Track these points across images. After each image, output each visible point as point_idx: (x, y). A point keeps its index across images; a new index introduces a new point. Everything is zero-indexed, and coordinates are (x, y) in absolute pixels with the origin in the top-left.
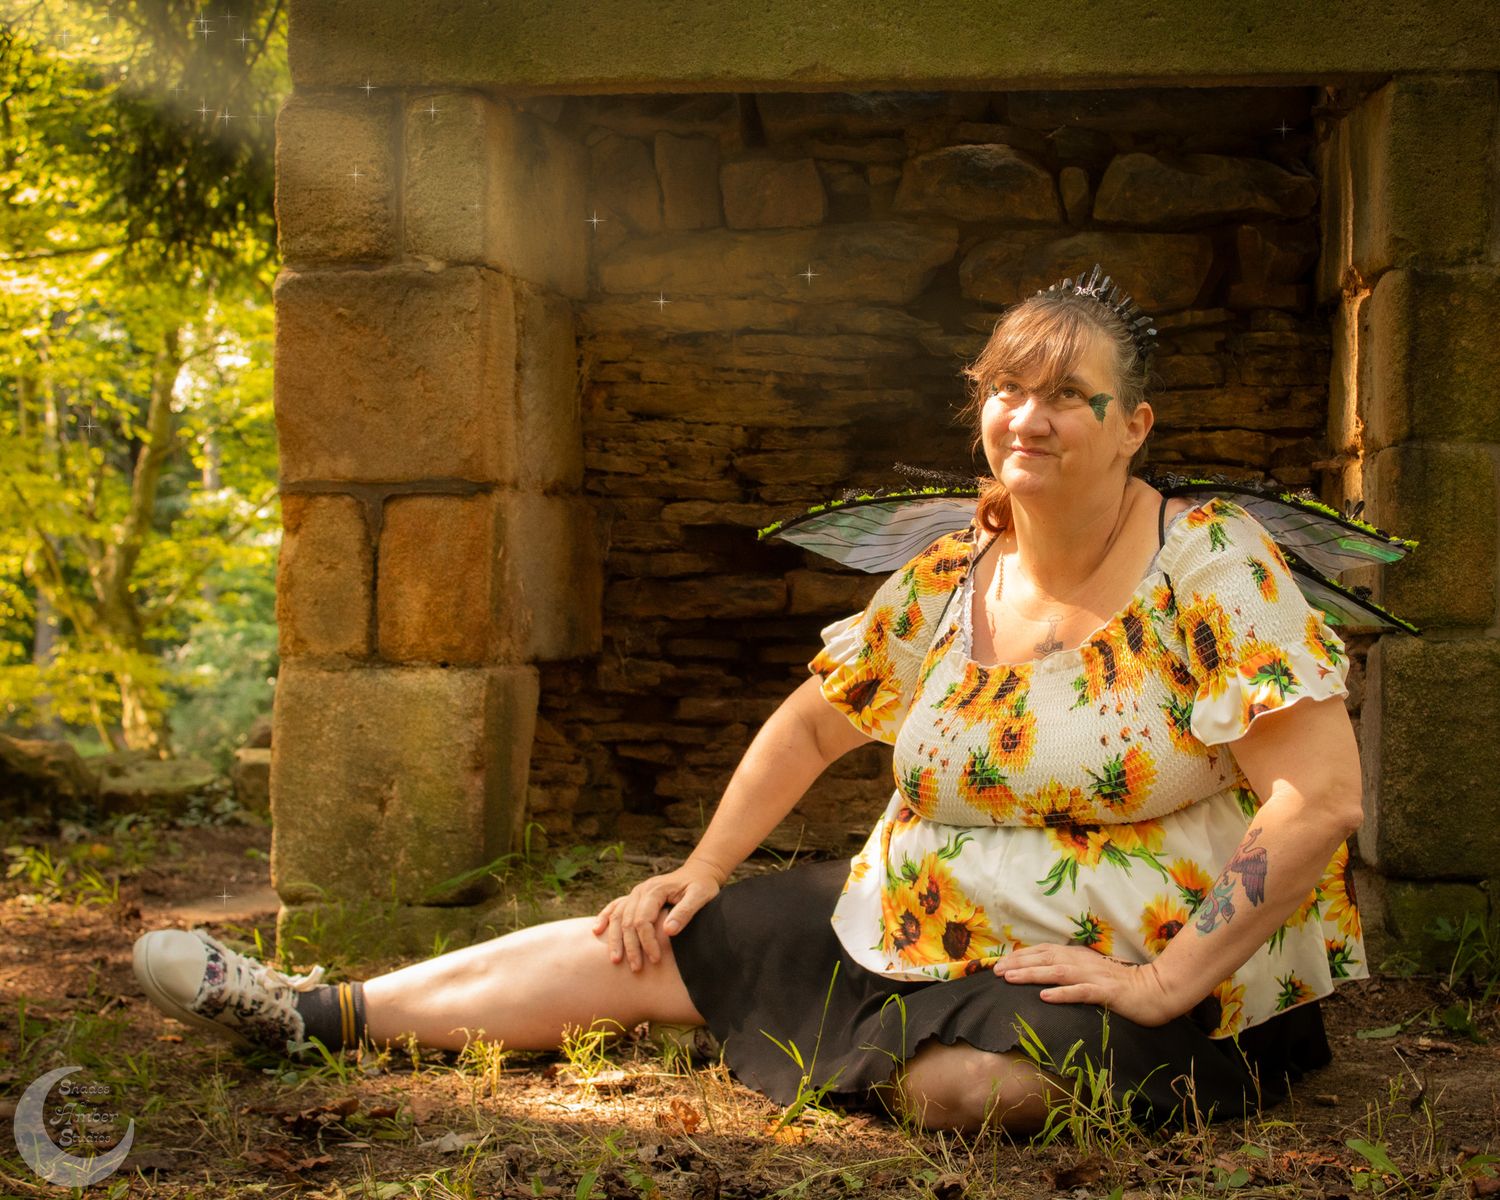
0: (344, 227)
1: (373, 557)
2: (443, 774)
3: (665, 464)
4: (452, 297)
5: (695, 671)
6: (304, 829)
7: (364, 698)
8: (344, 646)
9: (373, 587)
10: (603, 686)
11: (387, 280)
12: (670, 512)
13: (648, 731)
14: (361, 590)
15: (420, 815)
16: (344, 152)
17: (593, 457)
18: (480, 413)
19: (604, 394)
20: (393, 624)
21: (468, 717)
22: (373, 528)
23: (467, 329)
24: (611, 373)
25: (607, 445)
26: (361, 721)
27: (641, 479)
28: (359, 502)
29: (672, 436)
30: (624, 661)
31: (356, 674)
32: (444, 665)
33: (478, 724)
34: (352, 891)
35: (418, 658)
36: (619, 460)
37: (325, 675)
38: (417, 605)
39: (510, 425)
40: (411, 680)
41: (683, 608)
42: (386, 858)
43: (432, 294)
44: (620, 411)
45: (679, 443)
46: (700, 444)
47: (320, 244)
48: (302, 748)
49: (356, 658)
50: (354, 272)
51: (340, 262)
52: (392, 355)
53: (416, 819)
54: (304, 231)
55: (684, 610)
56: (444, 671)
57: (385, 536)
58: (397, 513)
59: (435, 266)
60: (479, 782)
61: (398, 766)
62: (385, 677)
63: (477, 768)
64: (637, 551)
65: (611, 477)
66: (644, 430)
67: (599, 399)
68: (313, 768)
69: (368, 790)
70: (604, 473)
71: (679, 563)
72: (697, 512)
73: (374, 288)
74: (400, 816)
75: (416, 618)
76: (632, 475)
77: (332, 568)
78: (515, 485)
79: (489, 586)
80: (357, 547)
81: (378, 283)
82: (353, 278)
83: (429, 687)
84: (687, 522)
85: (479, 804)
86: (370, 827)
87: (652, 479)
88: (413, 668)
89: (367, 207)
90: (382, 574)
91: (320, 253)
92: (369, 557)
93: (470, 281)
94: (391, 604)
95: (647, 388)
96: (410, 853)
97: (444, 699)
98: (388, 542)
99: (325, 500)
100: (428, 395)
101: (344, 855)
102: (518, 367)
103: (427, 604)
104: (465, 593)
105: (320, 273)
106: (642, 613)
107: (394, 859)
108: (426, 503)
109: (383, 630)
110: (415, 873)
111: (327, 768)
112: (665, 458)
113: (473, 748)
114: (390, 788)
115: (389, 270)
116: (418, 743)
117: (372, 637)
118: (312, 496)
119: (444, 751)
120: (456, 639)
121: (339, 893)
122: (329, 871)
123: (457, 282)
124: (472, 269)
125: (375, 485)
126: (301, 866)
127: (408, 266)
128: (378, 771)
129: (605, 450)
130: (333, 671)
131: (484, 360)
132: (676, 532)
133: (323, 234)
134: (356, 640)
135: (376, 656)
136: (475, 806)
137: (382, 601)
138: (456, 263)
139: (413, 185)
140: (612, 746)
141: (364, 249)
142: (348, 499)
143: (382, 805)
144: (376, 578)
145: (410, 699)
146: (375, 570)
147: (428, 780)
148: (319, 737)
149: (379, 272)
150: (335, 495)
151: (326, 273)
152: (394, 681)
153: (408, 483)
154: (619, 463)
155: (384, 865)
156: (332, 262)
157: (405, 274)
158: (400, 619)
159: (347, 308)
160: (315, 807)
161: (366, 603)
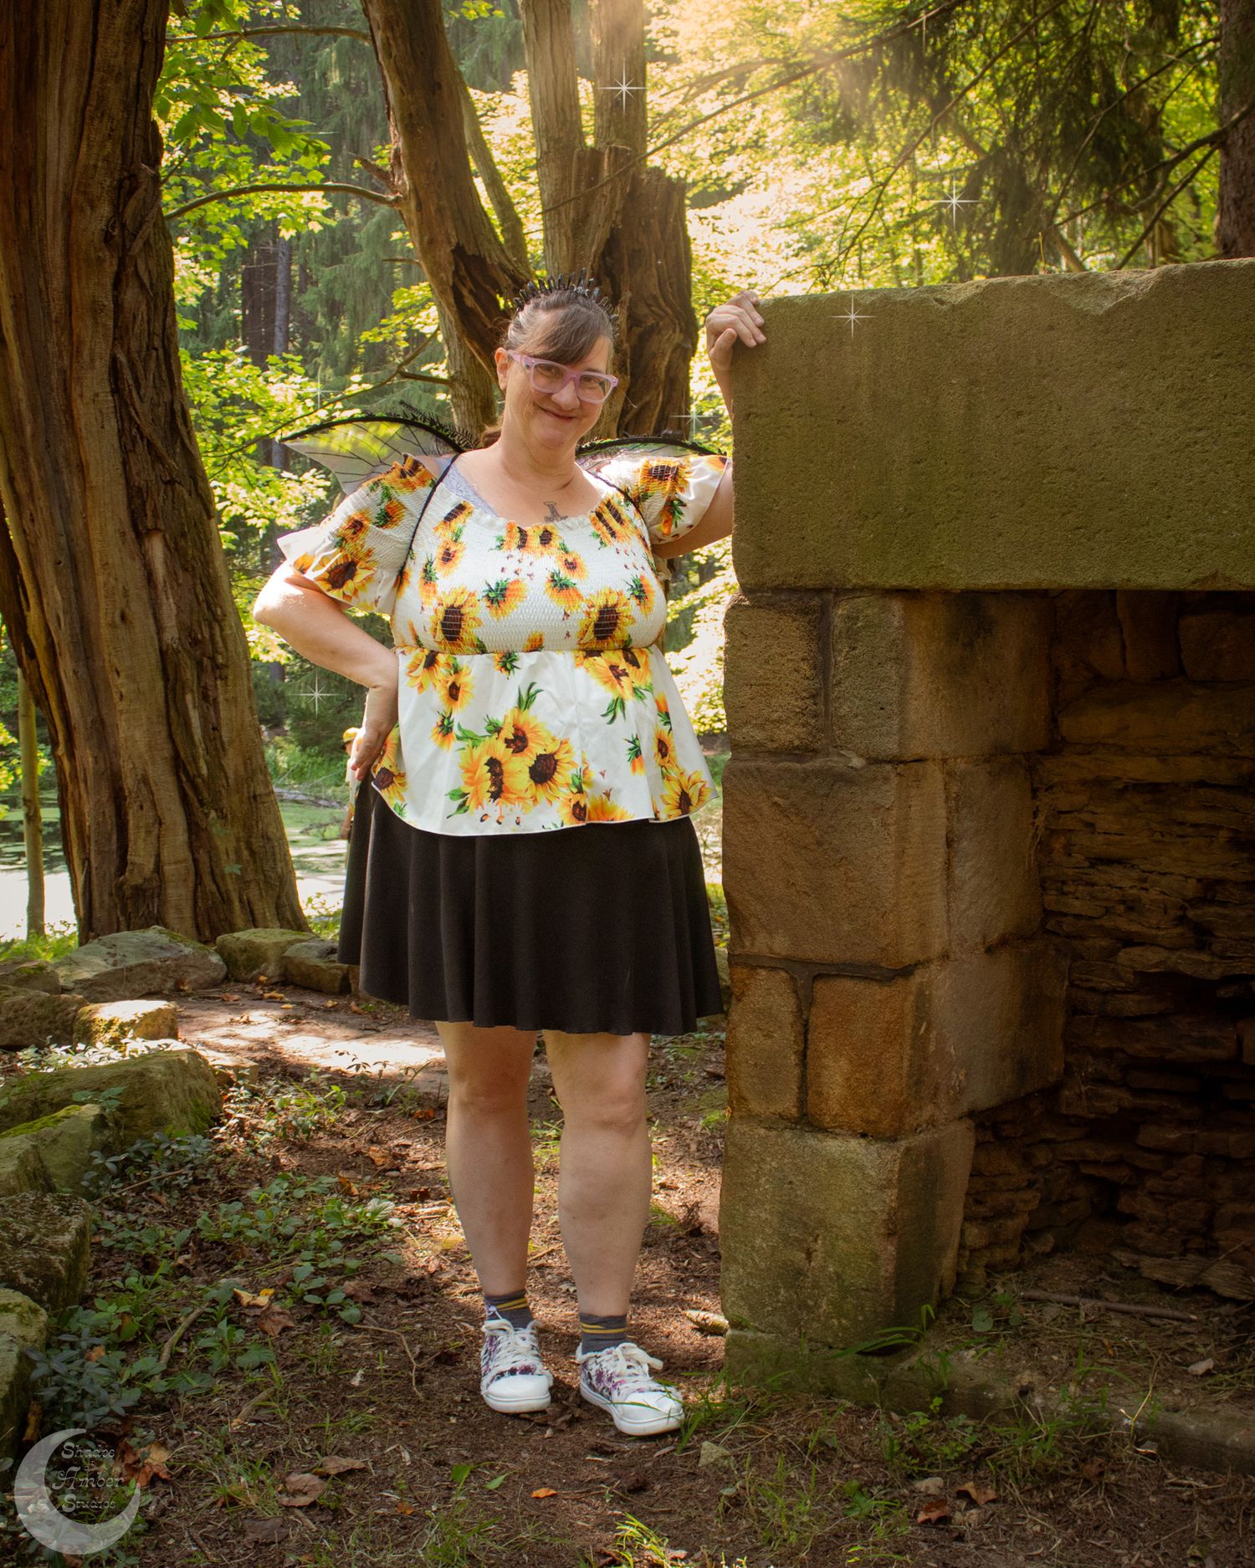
0: (779, 721)
1: (805, 1030)
2: (859, 1236)
3: (1122, 907)
4: (872, 793)
5: (1152, 1102)
6: (744, 1265)
7: (794, 1157)
8: (779, 1108)
9: (803, 1055)
10: (1064, 1110)
11: (817, 773)
12: (1124, 956)
13: (1109, 1153)
14: (793, 1059)
15: (840, 1270)
16: (779, 650)
17: (1051, 899)
18: (896, 905)
19: (1062, 840)
20: (820, 1094)
21: (882, 1188)
22: (805, 1004)
23: (885, 825)
24: (1067, 822)
25: (1066, 889)
26: (792, 1178)
27: (1098, 922)
28: (792, 978)
29: (1126, 884)
30: (1083, 1089)
31: (788, 1134)
32: (864, 1135)
33: (891, 1195)
34: (784, 1327)
35: (840, 1127)
36: (1077, 903)
37: (762, 1131)
38: (839, 1079)
39: (938, 904)
40: (833, 1146)
41: (1138, 1046)
42: (810, 1303)
43: (855, 789)
44: (1078, 858)
45: (1134, 891)
46: (1154, 894)
47: (759, 736)
48: (743, 1194)
49: (788, 1119)
50: (786, 764)
51: (776, 753)
52: (819, 843)
53: (836, 1273)
54: (746, 723)
55: (1138, 1048)
56: (862, 1141)
57: (814, 1010)
58: (822, 989)
59: (857, 762)
60: (891, 1248)
61: (821, 1223)
62: (811, 1141)
63: (890, 1234)
64: (1093, 990)
65: (1071, 920)
66: (1101, 876)
67: (1058, 844)
68: (752, 1213)
69: (797, 1240)
70: (1065, 915)
71: (1131, 1004)
72: (1150, 958)
73: (804, 780)
74: (823, 1268)
75: (838, 1091)
76: (1090, 918)
77: (768, 1036)
78: (945, 956)
79: (906, 1064)
80: (791, 1019)
81: (807, 775)
82: (788, 770)
83: (849, 1155)
84: (1139, 968)
85: (891, 1268)
86: (800, 1273)
87: (1107, 922)
88: (836, 1136)
89: (799, 703)
90: (811, 1047)
91: (760, 744)
92: (800, 1028)
93: (886, 779)
94: (818, 1075)
95: (1101, 838)
96: (831, 1303)
97: (861, 1168)
98: (818, 1017)
99: (763, 973)
100: (850, 884)
101: (778, 1293)
102: (949, 843)
103: (848, 1079)
104: (880, 1073)
105: (760, 763)
106: (1102, 1045)
107: (818, 1306)
108: (848, 984)
109: (812, 1098)
110: (835, 1321)
111: (763, 1215)
112: (1123, 902)
113: (885, 1216)
114: (816, 1240)
115: (818, 763)
116: (838, 1205)
117: (802, 1102)
118: (754, 968)
119: (860, 1216)
120: (874, 1113)
121: (772, 1325)
122: (765, 1306)
123: (875, 779)
124: (888, 767)
125: (806, 963)
126: (742, 1297)
127: (835, 763)
128: (805, 1224)
129: (1064, 894)
130: (769, 1129)
131: (901, 854)
132: (1131, 977)
133: (762, 727)
134: (787, 1104)
135: (807, 1120)
136: (887, 1269)
137: (811, 1072)
138: (875, 761)
139: (839, 683)
140: (1074, 1165)
141: (797, 743)
142: (783, 974)
143: (809, 1254)
144: (806, 1048)
145: (832, 1164)
146: (806, 1040)
147: (846, 1239)
148: (758, 1186)
149: (808, 765)
150: (773, 969)
151: (765, 764)
152: (819, 1146)
153: (831, 965)
154: (1077, 906)
155: (810, 1309)
156: (770, 753)
157: (831, 768)
158: (825, 1089)
159: (782, 797)
160: (753, 1247)
161: (797, 1071)
